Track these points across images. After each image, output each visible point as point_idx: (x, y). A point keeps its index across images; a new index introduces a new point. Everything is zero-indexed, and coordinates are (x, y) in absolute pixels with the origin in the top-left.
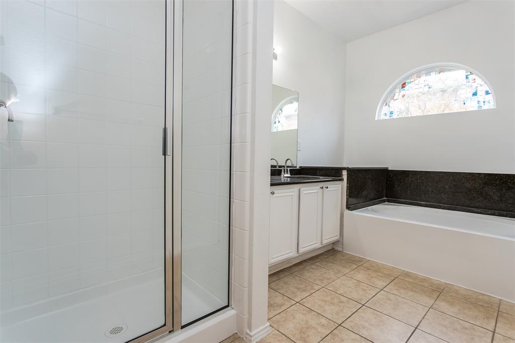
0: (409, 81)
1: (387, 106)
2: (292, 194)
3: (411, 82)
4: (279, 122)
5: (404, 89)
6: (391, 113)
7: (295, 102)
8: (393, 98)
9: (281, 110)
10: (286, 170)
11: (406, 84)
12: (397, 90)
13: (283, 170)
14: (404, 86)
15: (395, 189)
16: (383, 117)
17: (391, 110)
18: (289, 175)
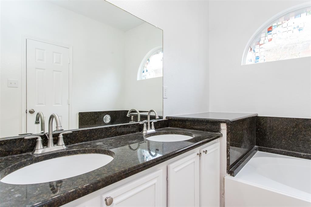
0: (275, 24)
1: (253, 51)
2: (155, 181)
3: (278, 26)
4: (147, 71)
5: (270, 33)
6: (257, 58)
7: (160, 52)
8: (258, 43)
9: (148, 60)
10: (149, 124)
11: (273, 27)
12: (263, 35)
13: (145, 125)
14: (270, 30)
15: (267, 137)
16: (248, 63)
17: (257, 55)
18: (153, 131)
